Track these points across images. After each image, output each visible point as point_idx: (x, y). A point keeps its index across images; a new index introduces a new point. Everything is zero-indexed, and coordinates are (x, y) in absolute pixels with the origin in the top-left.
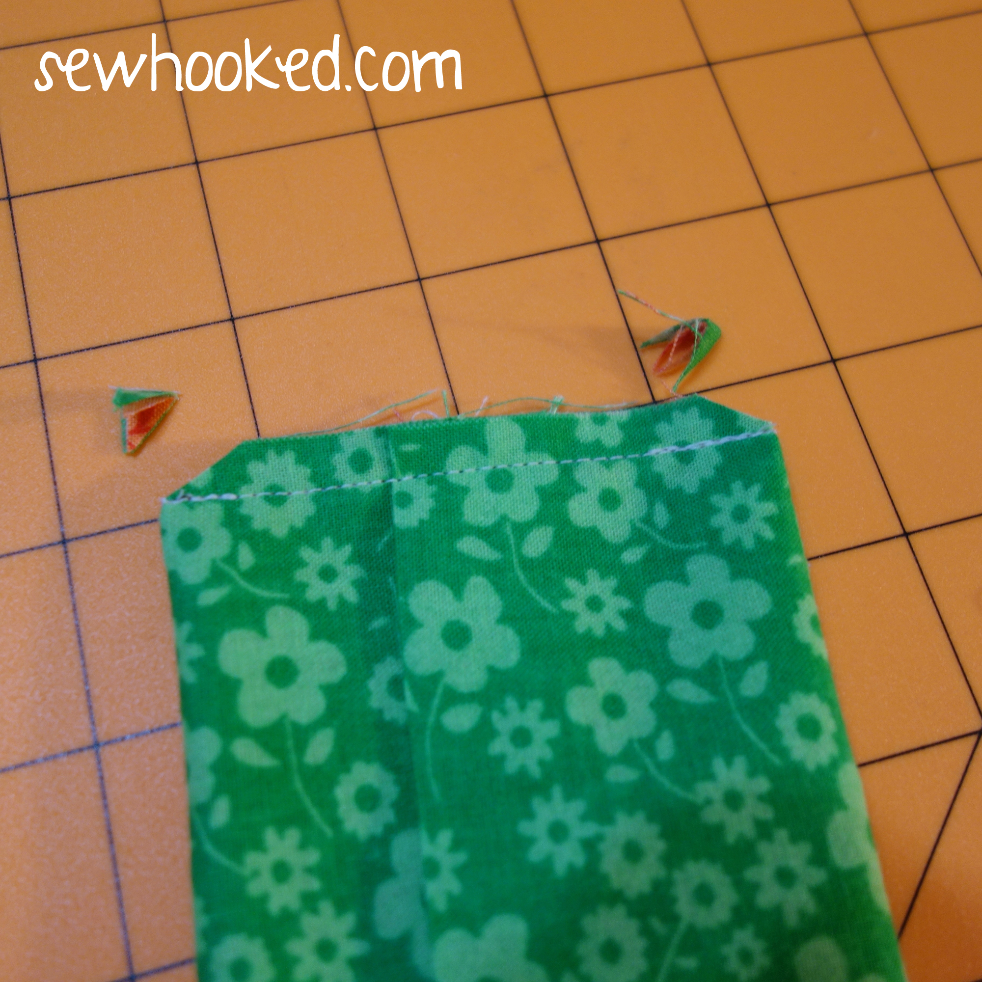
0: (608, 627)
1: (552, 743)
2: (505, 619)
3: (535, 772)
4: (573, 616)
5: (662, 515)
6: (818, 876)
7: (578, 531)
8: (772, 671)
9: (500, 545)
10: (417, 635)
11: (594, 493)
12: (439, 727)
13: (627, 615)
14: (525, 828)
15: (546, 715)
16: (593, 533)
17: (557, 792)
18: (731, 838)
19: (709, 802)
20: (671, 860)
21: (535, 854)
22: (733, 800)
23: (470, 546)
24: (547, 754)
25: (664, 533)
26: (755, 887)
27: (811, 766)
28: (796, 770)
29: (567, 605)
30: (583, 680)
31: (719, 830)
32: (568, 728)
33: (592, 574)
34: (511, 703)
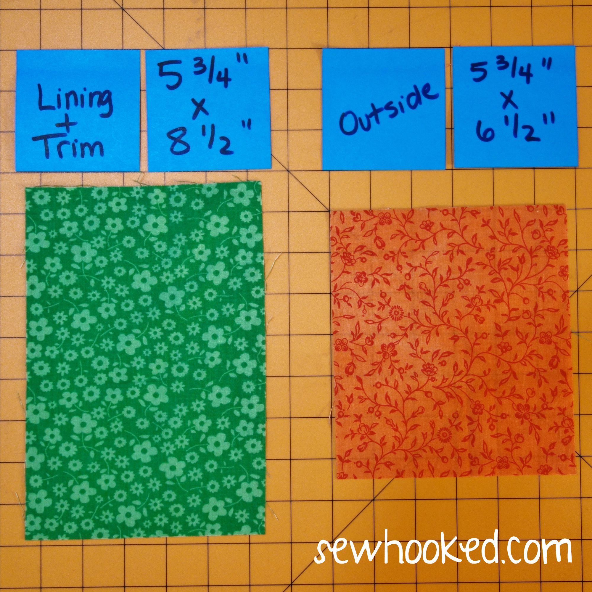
0: (217, 254)
1: (195, 241)
2: (220, 234)
3: (191, 237)
4: (220, 247)
5: (239, 268)
6: (167, 283)
7: (238, 250)
8: (203, 282)
9: (235, 235)
10: (218, 217)
11: (246, 255)
12: (201, 220)
13: (219, 258)
14: (181, 234)
15: (200, 240)
16: (237, 254)
17: (187, 241)
18: (175, 269)
19: (181, 267)
20: (173, 259)
21: (177, 235)
22: (181, 271)
23: (235, 229)
24: (193, 240)
25: (236, 268)
26: (167, 272)
27: (185, 286)
28: (185, 283)
29: (222, 247)
30: (206, 248)
31: (177, 268)
32: (198, 244)
33: (228, 252)
34: (203, 234)
